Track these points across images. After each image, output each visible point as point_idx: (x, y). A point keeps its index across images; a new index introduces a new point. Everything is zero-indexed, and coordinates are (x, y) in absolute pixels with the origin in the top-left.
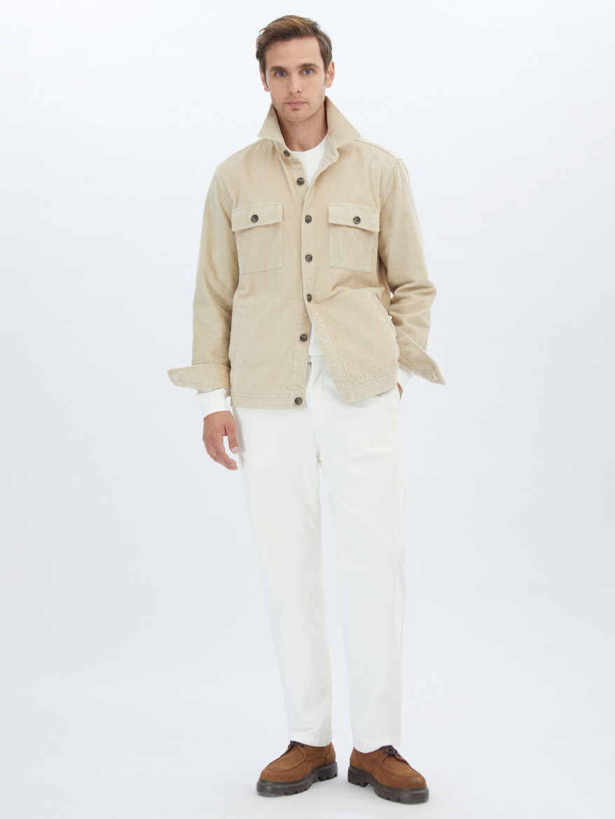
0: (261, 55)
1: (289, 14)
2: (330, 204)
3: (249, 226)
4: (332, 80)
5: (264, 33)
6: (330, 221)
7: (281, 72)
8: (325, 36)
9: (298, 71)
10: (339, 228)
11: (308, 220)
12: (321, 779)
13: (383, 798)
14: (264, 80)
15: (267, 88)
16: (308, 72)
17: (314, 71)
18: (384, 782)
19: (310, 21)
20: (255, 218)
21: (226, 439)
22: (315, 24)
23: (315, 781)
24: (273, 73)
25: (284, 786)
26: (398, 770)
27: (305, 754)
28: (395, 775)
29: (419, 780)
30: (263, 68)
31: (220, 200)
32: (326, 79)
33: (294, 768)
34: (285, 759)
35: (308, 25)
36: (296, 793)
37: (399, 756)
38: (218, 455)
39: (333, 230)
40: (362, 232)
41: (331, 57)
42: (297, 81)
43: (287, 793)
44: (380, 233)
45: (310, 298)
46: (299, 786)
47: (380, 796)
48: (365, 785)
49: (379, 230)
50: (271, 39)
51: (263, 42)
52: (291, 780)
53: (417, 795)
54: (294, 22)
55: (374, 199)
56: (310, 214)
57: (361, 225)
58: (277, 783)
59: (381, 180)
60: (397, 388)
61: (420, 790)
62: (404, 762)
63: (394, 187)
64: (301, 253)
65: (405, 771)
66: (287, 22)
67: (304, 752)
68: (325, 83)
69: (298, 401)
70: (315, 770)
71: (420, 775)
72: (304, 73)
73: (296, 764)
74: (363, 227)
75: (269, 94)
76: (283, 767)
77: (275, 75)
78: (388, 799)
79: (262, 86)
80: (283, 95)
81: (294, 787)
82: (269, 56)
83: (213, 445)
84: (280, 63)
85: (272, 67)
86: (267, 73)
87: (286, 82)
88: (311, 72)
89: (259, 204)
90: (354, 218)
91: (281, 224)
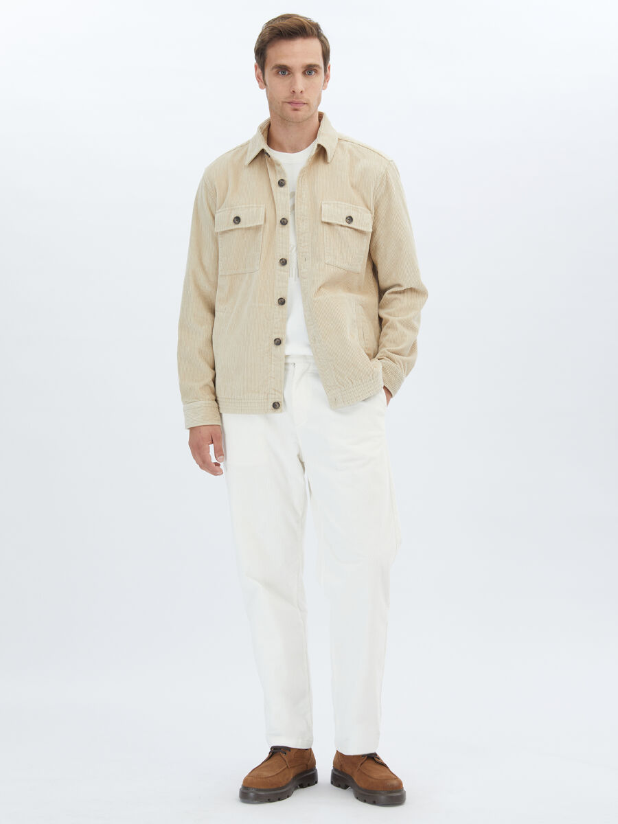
0: (261, 52)
2: (324, 202)
3: (230, 228)
4: (328, 82)
6: (324, 220)
7: (284, 70)
9: (302, 70)
10: (332, 227)
11: (284, 222)
12: (302, 786)
13: (360, 800)
16: (311, 73)
17: (315, 71)
18: (362, 784)
20: (237, 220)
21: (212, 446)
23: (296, 788)
24: (274, 71)
25: (267, 793)
26: (377, 773)
27: (287, 761)
28: (371, 777)
29: (395, 782)
32: (324, 81)
33: (277, 774)
34: (267, 766)
36: (279, 800)
37: (379, 759)
38: (204, 463)
39: (327, 228)
40: (354, 231)
42: (300, 81)
43: (270, 800)
44: (373, 234)
45: (282, 302)
46: (282, 793)
47: (357, 798)
48: (346, 787)
49: (371, 230)
50: (274, 37)
52: (275, 787)
53: (392, 797)
54: (300, 20)
56: (287, 217)
57: (352, 225)
58: (260, 790)
60: (383, 391)
61: (395, 792)
62: (384, 765)
63: (388, 187)
64: (274, 256)
65: (383, 774)
67: (286, 759)
68: (323, 85)
69: (276, 406)
70: (296, 777)
71: (396, 778)
72: (307, 73)
73: (278, 771)
74: (355, 227)
76: (266, 774)
77: (277, 73)
78: (365, 801)
80: (284, 94)
81: (277, 794)
82: (270, 53)
83: (200, 454)
84: (284, 62)
85: (273, 65)
86: (267, 71)
87: (289, 81)
88: (313, 73)
89: (243, 206)
90: (346, 218)
91: (262, 226)
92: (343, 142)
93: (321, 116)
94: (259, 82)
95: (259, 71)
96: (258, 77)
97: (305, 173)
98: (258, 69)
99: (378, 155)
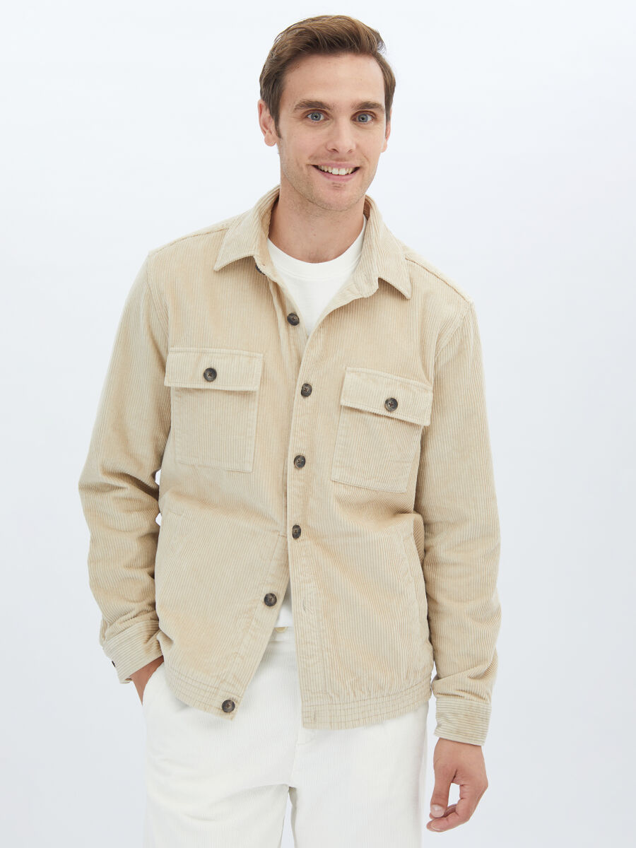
2: (349, 368)
3: (197, 386)
9: (350, 113)
10: (357, 415)
11: (306, 391)
16: (365, 119)
17: (373, 116)
20: (211, 374)
24: (299, 113)
31: (148, 319)
32: (385, 134)
39: (346, 416)
45: (297, 533)
49: (428, 423)
55: (424, 366)
56: (311, 381)
59: (440, 336)
64: (286, 450)
69: (228, 706)
72: (357, 119)
74: (401, 417)
77: (304, 118)
82: (295, 79)
84: (318, 95)
85: (297, 103)
86: (286, 113)
87: (326, 131)
89: (222, 350)
90: (387, 402)
91: (257, 393)
93: (368, 207)
94: (265, 132)
95: (266, 114)
96: (264, 126)
98: (264, 109)
99: (454, 292)
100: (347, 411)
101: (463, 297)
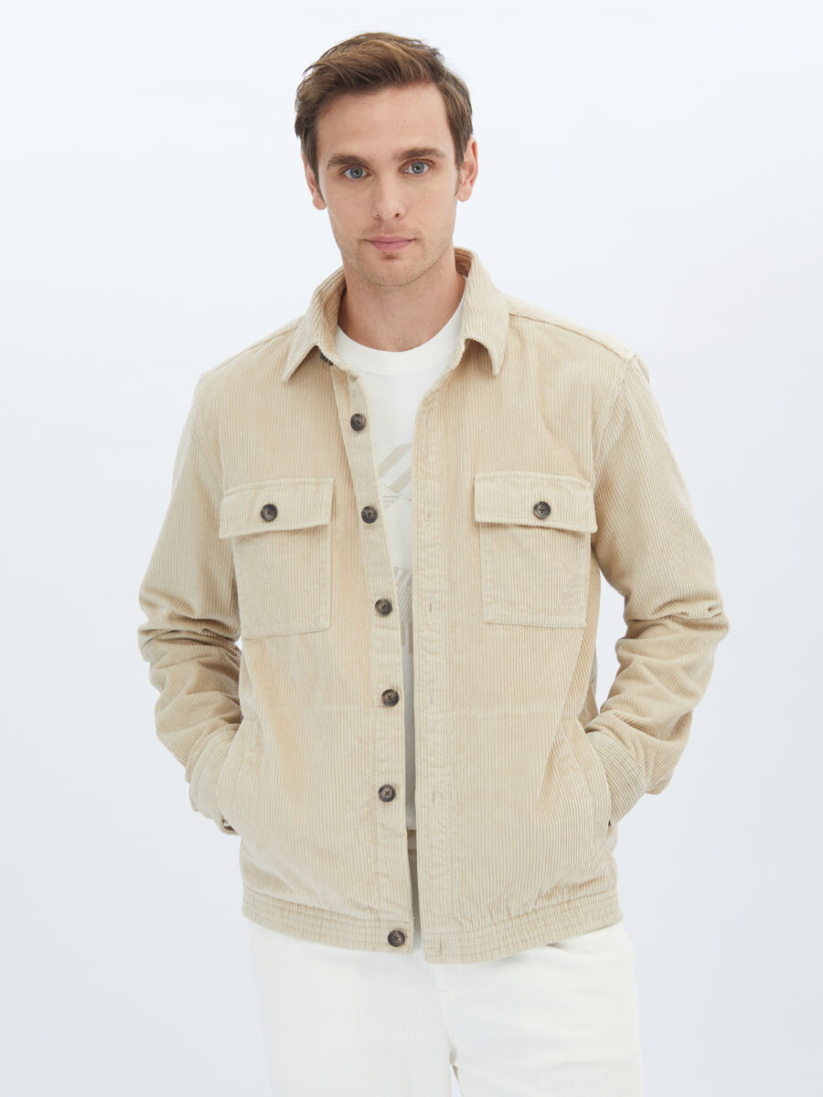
0: (307, 126)
1: (374, 30)
2: (478, 476)
3: (255, 531)
4: (472, 182)
5: (316, 74)
6: (480, 518)
7: (355, 168)
8: (456, 82)
9: (396, 165)
10: (501, 533)
14: (314, 183)
15: (319, 202)
16: (418, 169)
17: (432, 164)
19: (421, 46)
20: (270, 512)
22: (434, 53)
24: (335, 169)
30: (312, 156)
32: (459, 181)
35: (418, 56)
39: (487, 537)
40: (559, 535)
41: (471, 130)
42: (393, 192)
49: (594, 528)
50: (330, 90)
51: (313, 96)
54: (386, 48)
59: (594, 412)
63: (628, 426)
66: (372, 48)
68: (456, 193)
69: (396, 938)
72: (411, 171)
74: (559, 525)
75: (324, 214)
77: (342, 174)
79: (307, 195)
80: (361, 221)
82: (327, 128)
85: (333, 156)
86: (322, 170)
87: (368, 192)
88: (426, 168)
89: (282, 480)
90: (535, 508)
91: (330, 527)
92: (519, 323)
93: (463, 264)
94: (312, 190)
97: (436, 403)
99: (603, 349)
100: (487, 529)
101: (617, 354)
